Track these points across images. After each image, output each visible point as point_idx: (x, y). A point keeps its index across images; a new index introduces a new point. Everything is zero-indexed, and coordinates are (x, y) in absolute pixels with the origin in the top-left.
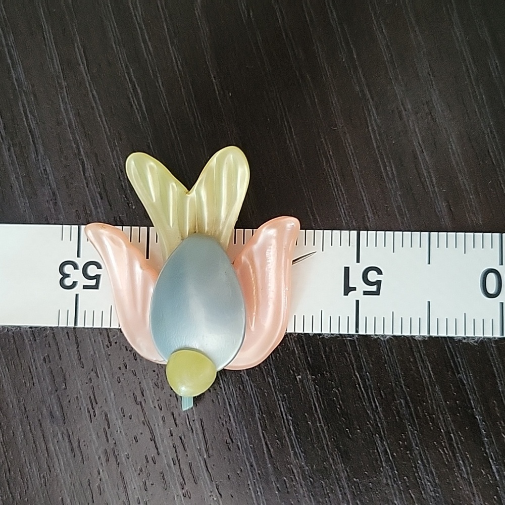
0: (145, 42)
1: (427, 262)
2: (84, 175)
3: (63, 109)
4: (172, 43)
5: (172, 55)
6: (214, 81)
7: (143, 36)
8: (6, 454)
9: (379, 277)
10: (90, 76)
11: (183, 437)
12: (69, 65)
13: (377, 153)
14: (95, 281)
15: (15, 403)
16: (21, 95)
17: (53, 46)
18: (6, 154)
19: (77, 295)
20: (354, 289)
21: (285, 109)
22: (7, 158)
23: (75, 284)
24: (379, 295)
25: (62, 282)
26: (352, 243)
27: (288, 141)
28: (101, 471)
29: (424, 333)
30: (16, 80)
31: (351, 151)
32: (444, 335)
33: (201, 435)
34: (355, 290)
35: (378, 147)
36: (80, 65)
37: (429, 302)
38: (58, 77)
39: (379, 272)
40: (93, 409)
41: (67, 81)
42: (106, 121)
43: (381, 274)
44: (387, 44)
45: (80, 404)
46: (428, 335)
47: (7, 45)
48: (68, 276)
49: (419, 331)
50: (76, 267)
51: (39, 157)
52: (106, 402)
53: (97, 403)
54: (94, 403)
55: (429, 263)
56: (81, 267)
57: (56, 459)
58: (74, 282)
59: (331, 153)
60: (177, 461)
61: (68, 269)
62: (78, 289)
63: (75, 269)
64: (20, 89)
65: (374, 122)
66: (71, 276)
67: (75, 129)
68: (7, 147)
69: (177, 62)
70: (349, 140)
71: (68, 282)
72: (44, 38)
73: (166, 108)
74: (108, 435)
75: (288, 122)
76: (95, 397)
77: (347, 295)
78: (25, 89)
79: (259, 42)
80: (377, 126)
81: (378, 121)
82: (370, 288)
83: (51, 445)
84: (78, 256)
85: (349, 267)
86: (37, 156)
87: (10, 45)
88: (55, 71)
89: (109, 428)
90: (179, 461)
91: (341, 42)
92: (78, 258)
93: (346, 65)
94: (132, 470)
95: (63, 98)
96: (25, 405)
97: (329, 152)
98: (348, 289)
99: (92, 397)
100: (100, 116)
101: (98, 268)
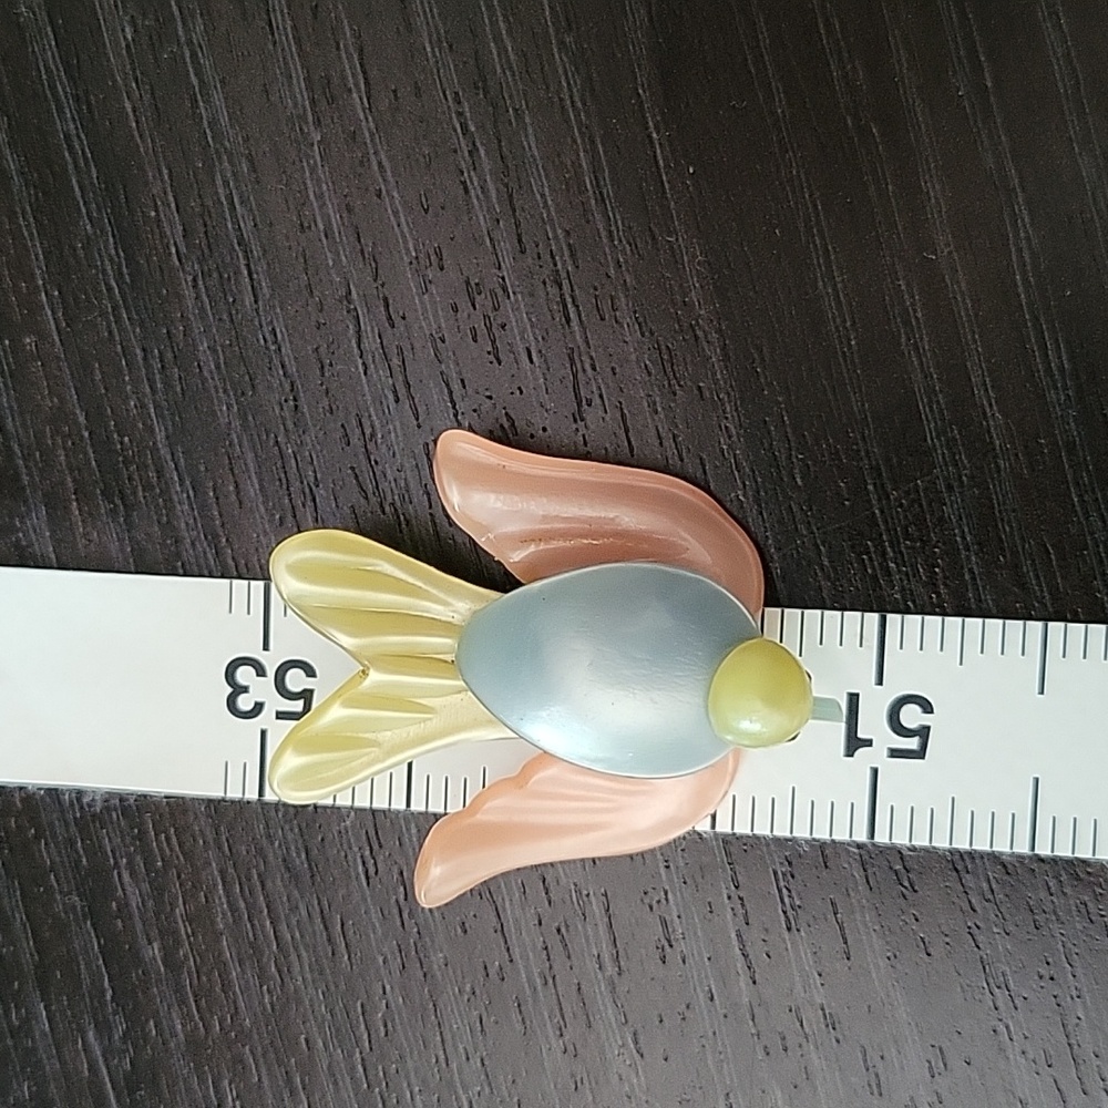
0: (498, 38)
1: (1037, 690)
2: (359, 347)
3: (312, 197)
4: (561, 43)
5: (560, 71)
6: (655, 135)
7: (494, 23)
8: (192, 939)
9: (926, 720)
10: (374, 119)
11: (563, 930)
12: (326, 91)
13: (1027, 317)
14: (301, 702)
15: (210, 837)
16: (220, 158)
17: (289, 44)
18: (189, 293)
19: (263, 733)
20: (869, 743)
21: (815, 206)
22: (190, 303)
23: (258, 707)
24: (923, 758)
25: (231, 704)
26: (867, 641)
27: (821, 283)
28: (388, 987)
29: (1023, 848)
30: (209, 123)
31: (967, 309)
32: (1067, 853)
33: (602, 929)
34: (871, 745)
35: (1030, 304)
36: (350, 90)
37: (1037, 780)
38: (303, 118)
39: (927, 707)
40: (374, 858)
41: (321, 132)
42: (408, 223)
43: (932, 712)
44: (1069, 54)
45: (345, 847)
46: (1030, 853)
47: (190, 42)
48: (245, 690)
49: (1009, 842)
50: (261, 672)
51: (260, 303)
52: (400, 844)
53: (381, 847)
54: (376, 847)
55: (1042, 692)
56: (271, 673)
57: (293, 957)
58: (256, 704)
59: (920, 315)
60: (550, 979)
61: (244, 675)
62: (266, 719)
63: (258, 675)
64: (218, 146)
65: (1024, 244)
66: (251, 690)
67: (338, 240)
68: (190, 278)
69: (570, 90)
70: (963, 285)
71: (245, 703)
72: (271, 25)
73: (543, 196)
74: (405, 916)
75: (823, 238)
76: (377, 833)
77: (852, 756)
78: (227, 143)
79: (762, 44)
80: (1032, 253)
81: (1035, 241)
82: (904, 743)
83: (283, 927)
84: (266, 647)
85: (857, 695)
86: (256, 302)
87: (195, 41)
88: (296, 105)
89: (406, 900)
90: (554, 978)
91: (957, 48)
92: (266, 652)
93: (966, 103)
94: (453, 990)
95: (313, 170)
96: (231, 841)
97: (915, 311)
98: (854, 743)
99: (372, 833)
100: (396, 213)
101: (308, 676)
